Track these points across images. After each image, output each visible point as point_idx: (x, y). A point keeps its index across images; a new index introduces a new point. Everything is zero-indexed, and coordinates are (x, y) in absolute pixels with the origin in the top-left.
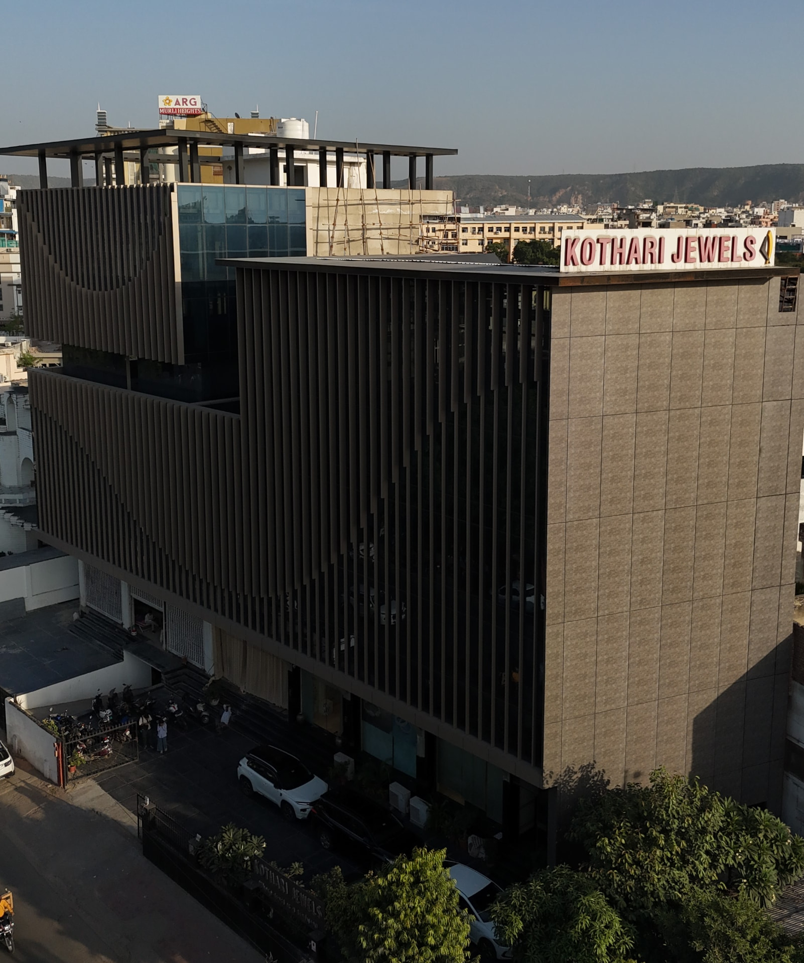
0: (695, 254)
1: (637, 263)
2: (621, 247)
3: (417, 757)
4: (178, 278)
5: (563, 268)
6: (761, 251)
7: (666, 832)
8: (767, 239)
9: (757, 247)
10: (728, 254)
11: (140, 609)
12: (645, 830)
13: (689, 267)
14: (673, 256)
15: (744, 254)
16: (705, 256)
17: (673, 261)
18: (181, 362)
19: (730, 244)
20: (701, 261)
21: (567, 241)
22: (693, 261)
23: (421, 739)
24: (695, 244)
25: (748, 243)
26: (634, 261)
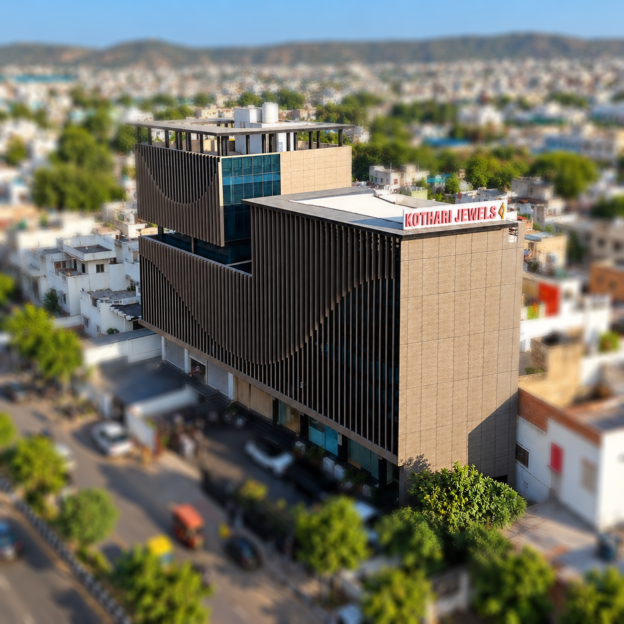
0: (466, 217)
1: (439, 223)
2: (431, 216)
3: (338, 445)
4: (222, 204)
5: (405, 228)
6: (499, 213)
7: (458, 493)
8: (502, 206)
9: (497, 211)
10: (482, 216)
11: (194, 363)
12: (448, 491)
13: (463, 223)
14: (455, 218)
15: (490, 215)
16: (471, 218)
17: (456, 221)
18: (223, 245)
19: (483, 211)
20: (469, 220)
21: (406, 215)
22: (466, 220)
23: (340, 438)
24: (466, 212)
25: (492, 209)
26: (437, 222)
